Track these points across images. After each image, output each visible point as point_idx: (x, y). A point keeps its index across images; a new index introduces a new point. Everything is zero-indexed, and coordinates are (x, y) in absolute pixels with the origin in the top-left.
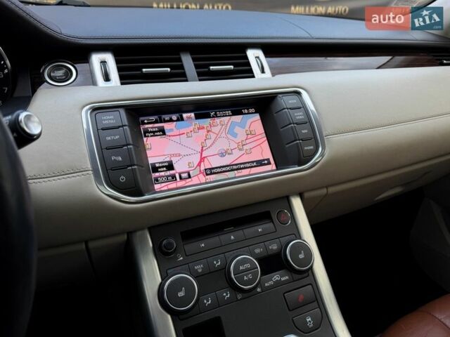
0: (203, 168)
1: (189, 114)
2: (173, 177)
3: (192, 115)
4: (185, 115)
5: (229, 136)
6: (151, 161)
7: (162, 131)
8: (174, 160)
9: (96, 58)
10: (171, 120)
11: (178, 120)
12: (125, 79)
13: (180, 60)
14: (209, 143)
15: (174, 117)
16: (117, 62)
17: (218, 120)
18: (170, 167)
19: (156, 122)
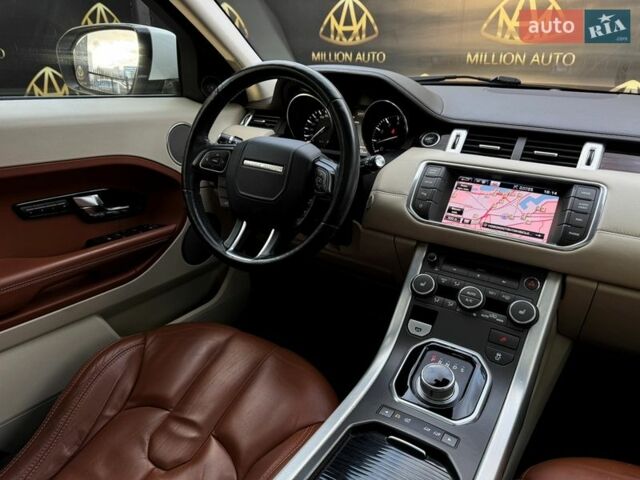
0: (483, 221)
1: (495, 182)
2: (459, 219)
3: (499, 183)
4: (492, 182)
5: (519, 206)
6: (450, 205)
7: (470, 188)
8: (466, 209)
9: (455, 132)
10: (480, 183)
11: (486, 184)
12: (466, 150)
13: (515, 142)
14: (499, 206)
15: (484, 182)
16: (468, 137)
17: (517, 192)
18: (460, 212)
19: (469, 181)
